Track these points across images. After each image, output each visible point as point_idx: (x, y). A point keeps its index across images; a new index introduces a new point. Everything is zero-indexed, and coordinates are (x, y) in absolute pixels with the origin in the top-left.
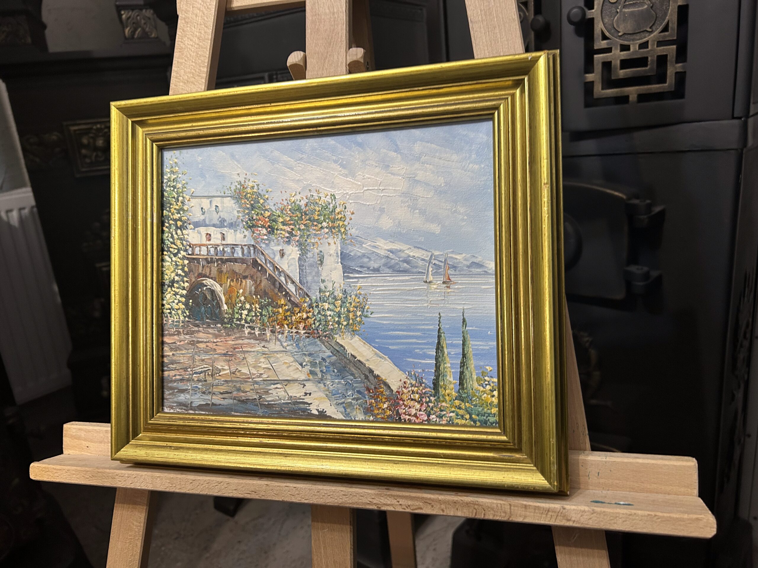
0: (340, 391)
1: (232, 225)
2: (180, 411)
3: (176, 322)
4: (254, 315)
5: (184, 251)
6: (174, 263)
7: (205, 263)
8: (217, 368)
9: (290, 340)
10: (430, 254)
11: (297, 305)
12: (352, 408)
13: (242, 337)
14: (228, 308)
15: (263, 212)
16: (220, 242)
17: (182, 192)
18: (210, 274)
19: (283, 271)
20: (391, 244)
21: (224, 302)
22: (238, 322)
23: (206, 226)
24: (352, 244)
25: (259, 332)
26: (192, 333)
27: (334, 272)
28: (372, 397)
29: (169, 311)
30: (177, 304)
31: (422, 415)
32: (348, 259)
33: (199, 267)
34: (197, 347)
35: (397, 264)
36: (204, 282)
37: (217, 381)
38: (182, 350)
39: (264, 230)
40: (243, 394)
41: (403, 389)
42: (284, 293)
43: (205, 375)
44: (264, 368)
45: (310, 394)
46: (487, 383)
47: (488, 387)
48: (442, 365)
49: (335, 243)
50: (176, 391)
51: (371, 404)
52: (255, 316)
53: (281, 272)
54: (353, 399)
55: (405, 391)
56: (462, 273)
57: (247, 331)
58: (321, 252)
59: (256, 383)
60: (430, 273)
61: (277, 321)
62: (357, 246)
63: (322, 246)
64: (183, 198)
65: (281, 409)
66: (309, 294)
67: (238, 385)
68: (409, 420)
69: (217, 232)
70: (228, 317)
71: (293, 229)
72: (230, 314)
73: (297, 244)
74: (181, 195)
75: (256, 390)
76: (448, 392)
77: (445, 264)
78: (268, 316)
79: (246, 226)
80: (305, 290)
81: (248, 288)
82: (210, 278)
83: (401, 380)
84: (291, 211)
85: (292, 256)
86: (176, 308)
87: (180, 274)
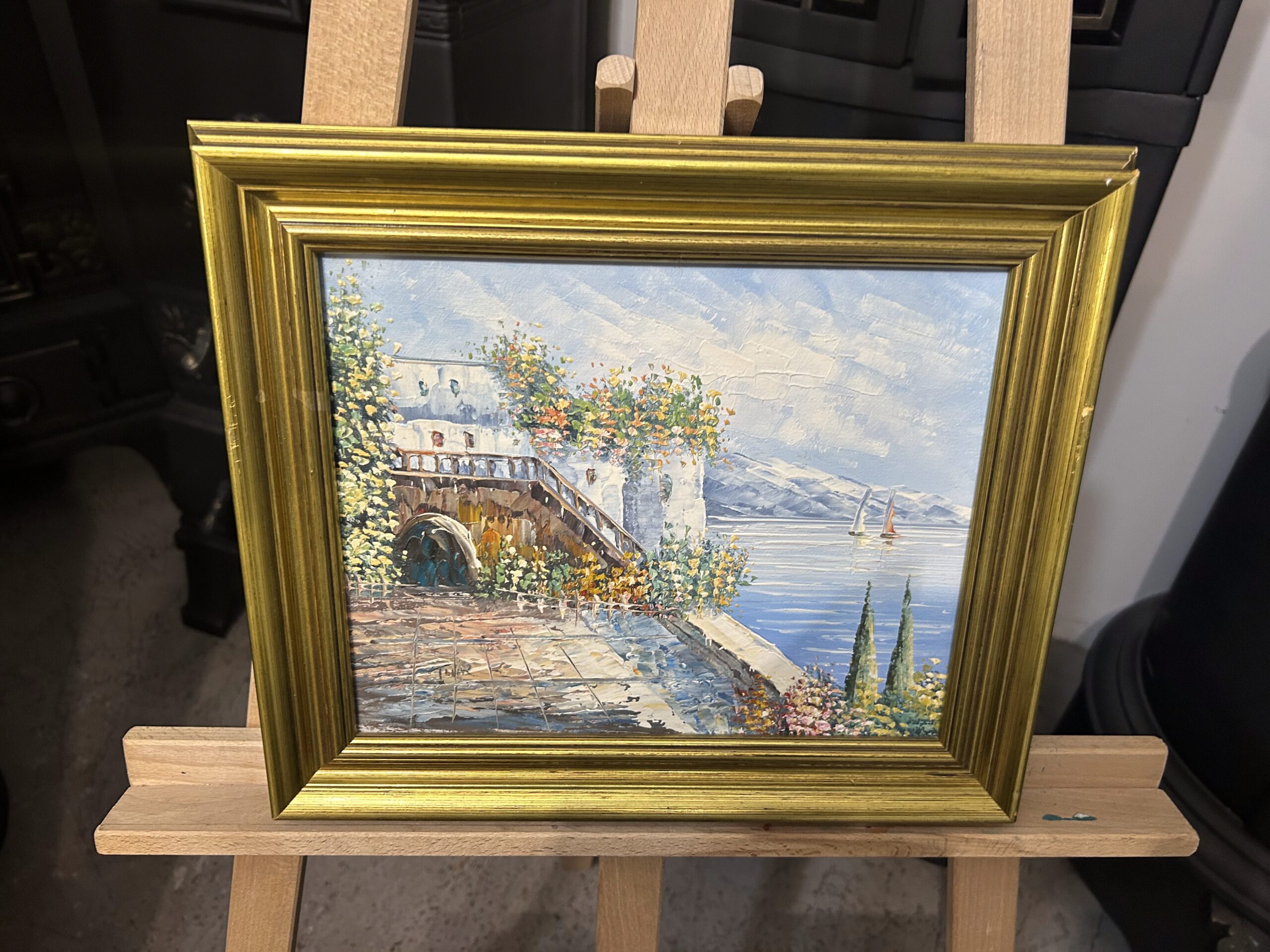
0: (690, 695)
1: (486, 420)
3: (376, 587)
4: (535, 577)
5: (385, 462)
6: (362, 484)
7: (431, 486)
8: (465, 662)
9: (604, 619)
10: (865, 490)
11: (617, 564)
12: (708, 717)
13: (512, 613)
14: (484, 566)
15: (554, 400)
16: (464, 449)
17: (372, 347)
18: (444, 506)
19: (593, 507)
20: (798, 469)
22: (504, 590)
23: (431, 417)
24: (725, 466)
25: (546, 606)
27: (690, 510)
28: (744, 703)
29: (359, 569)
30: (376, 557)
31: (822, 725)
32: (717, 492)
33: (418, 493)
34: (423, 629)
35: (806, 502)
36: (432, 519)
37: (465, 682)
38: (390, 634)
39: (557, 432)
40: (515, 701)
41: (797, 690)
42: (594, 543)
43: (440, 674)
44: (554, 662)
46: (929, 680)
47: (930, 686)
48: (863, 656)
49: (694, 463)
50: (382, 699)
51: (742, 712)
52: (537, 580)
53: (588, 508)
55: (800, 693)
56: (913, 522)
57: (521, 604)
58: (667, 476)
59: (541, 684)
60: (862, 520)
61: (579, 588)
62: (737, 469)
63: (669, 466)
64: (376, 359)
65: (586, 721)
66: (641, 546)
67: (505, 688)
68: (802, 732)
69: (456, 429)
70: (483, 580)
71: (614, 435)
72: (488, 576)
73: (621, 461)
74: (371, 353)
75: (540, 694)
76: (867, 693)
77: (889, 507)
78: (562, 580)
79: (518, 424)
80: (634, 538)
81: (524, 533)
82: (443, 513)
83: (793, 678)
84: (611, 402)
85: (612, 481)
86: (373, 563)
87: (379, 504)
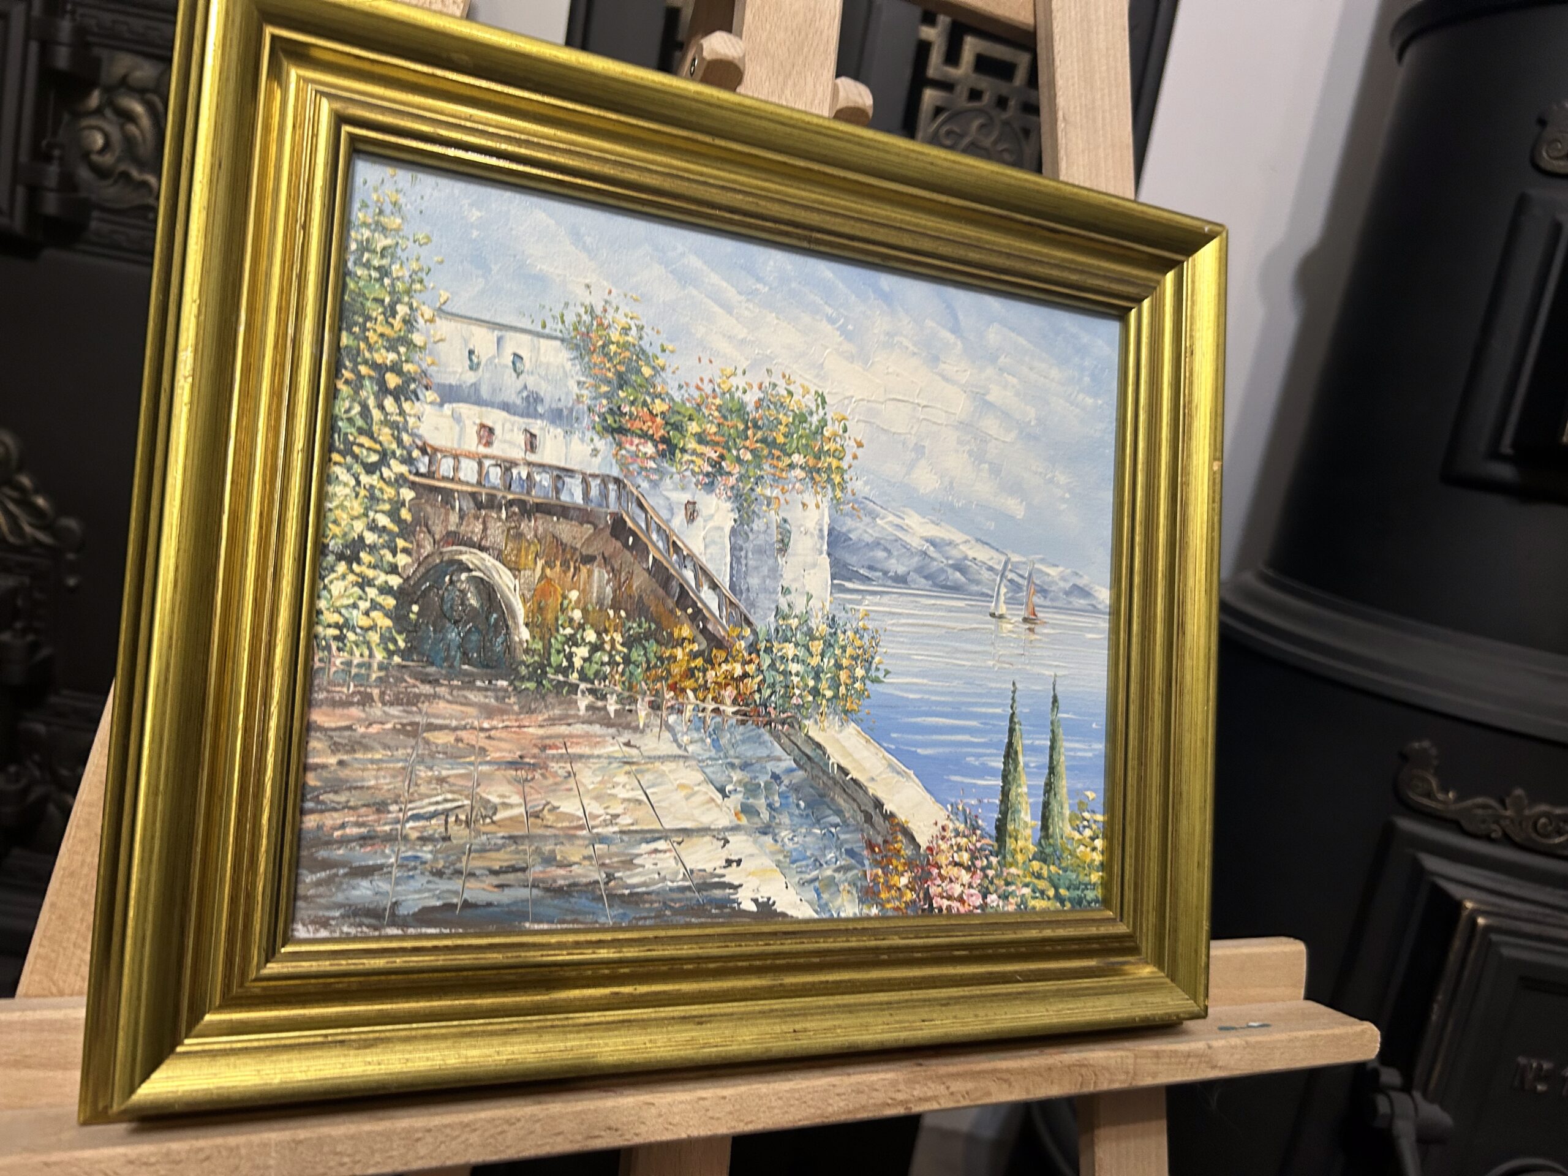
0: (808, 854)
1: (557, 416)
2: (353, 931)
3: (359, 666)
4: (606, 659)
5: (403, 462)
6: (363, 492)
7: (468, 505)
8: (488, 801)
9: (698, 730)
10: (1003, 559)
11: (720, 644)
12: (833, 889)
13: (567, 717)
14: (534, 637)
15: (648, 399)
16: (522, 455)
17: (408, 292)
18: (484, 536)
19: (691, 556)
20: (933, 526)
21: (521, 620)
22: (561, 678)
23: (479, 402)
24: (854, 514)
25: (618, 707)
26: (411, 700)
27: (812, 571)
28: (876, 863)
29: (337, 632)
30: (367, 613)
31: (972, 896)
32: (843, 548)
33: (447, 514)
34: (427, 742)
35: (942, 570)
36: (464, 558)
37: (484, 838)
39: (650, 444)
40: (562, 872)
41: (940, 842)
42: (690, 611)
43: (446, 822)
44: (624, 800)
45: (739, 862)
46: (1085, 823)
47: (1088, 833)
48: (1013, 788)
49: (818, 506)
50: (341, 872)
51: (874, 878)
52: (609, 663)
53: (688, 558)
54: (838, 870)
55: (944, 846)
56: (1055, 604)
57: (583, 702)
58: (785, 521)
59: (602, 839)
60: (1002, 598)
61: (666, 680)
62: (867, 519)
63: (788, 507)
64: (411, 309)
65: (665, 903)
66: (751, 619)
67: (547, 848)
68: (949, 908)
69: (513, 425)
70: (531, 661)
71: (722, 457)
72: (539, 655)
73: (729, 493)
74: (406, 299)
75: (600, 857)
77: (1028, 583)
78: (645, 665)
79: (599, 428)
80: (742, 607)
81: (595, 590)
82: (482, 549)
83: (936, 824)
84: (720, 412)
85: (717, 521)
86: (361, 623)
87: (384, 527)
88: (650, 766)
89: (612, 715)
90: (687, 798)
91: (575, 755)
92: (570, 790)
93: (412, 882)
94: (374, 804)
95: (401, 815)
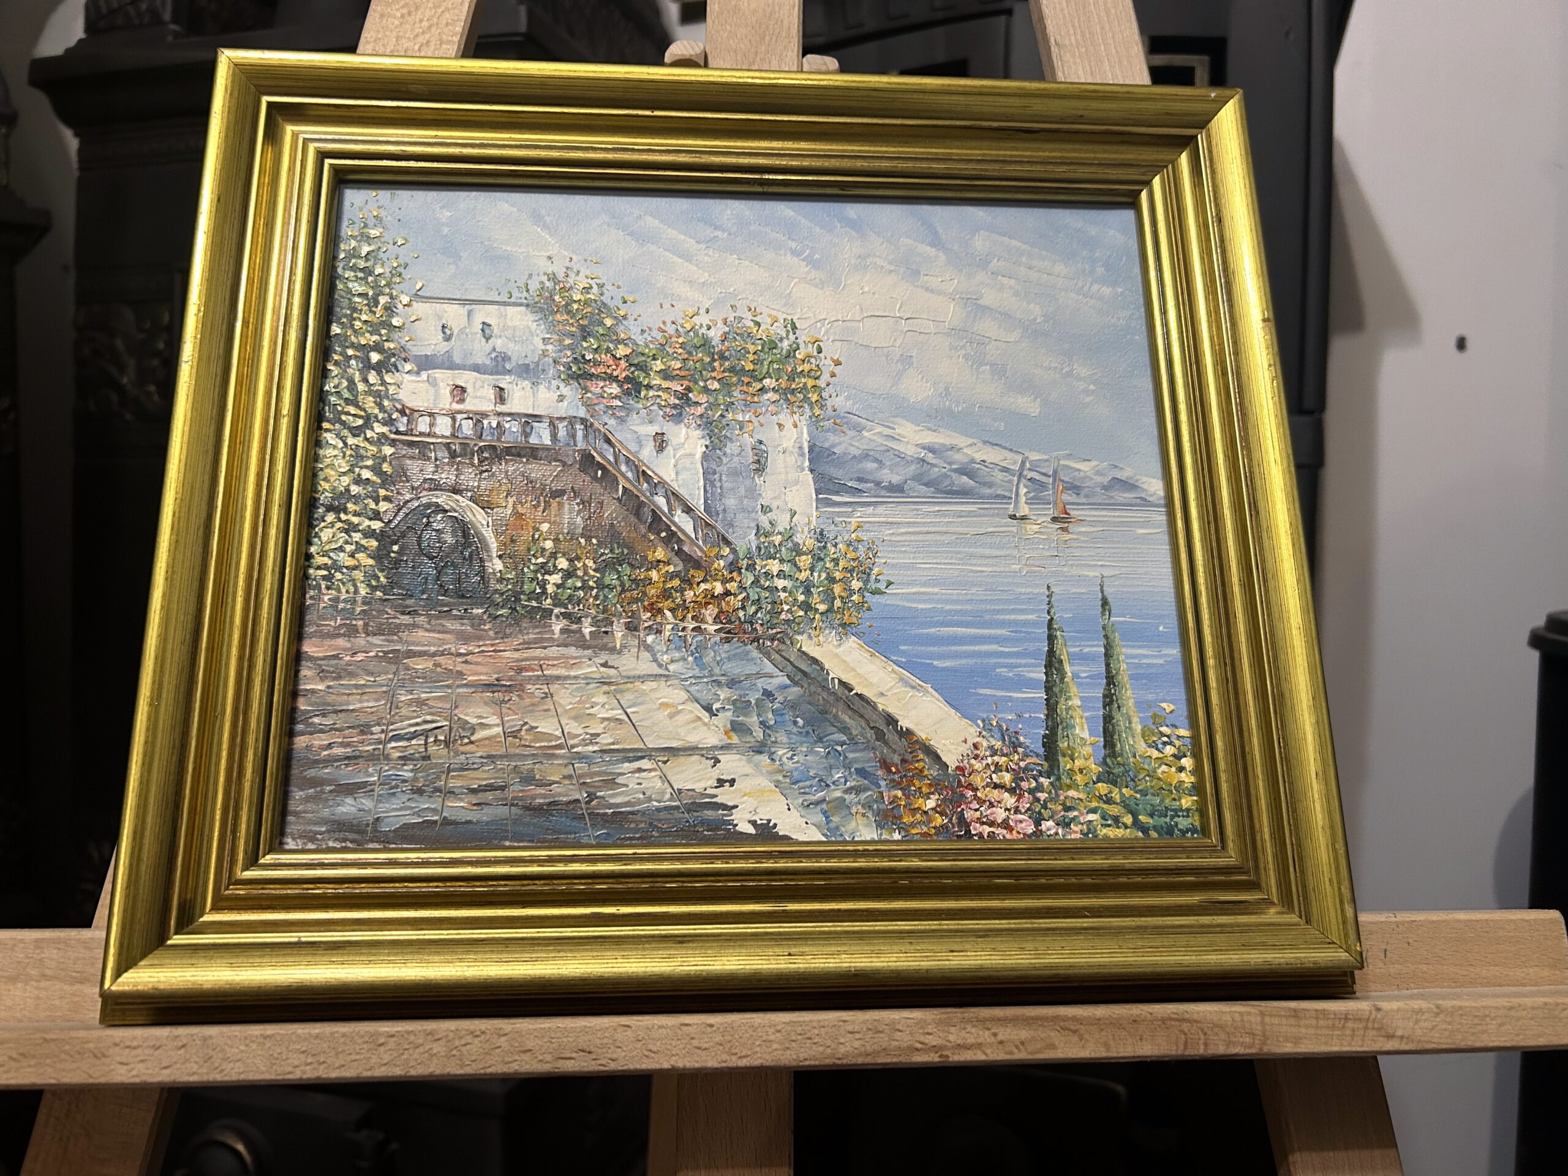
0: (812, 774)
1: (525, 372)
3: (345, 601)
4: (579, 584)
5: (385, 424)
6: (348, 453)
7: (443, 454)
8: (466, 722)
9: (678, 649)
10: (1019, 458)
11: (697, 564)
12: (845, 812)
13: (542, 640)
14: (507, 568)
15: (611, 345)
16: (492, 407)
17: (389, 286)
18: (458, 481)
19: (662, 483)
20: (930, 433)
21: (494, 552)
22: (534, 604)
23: (452, 366)
24: (837, 429)
25: (594, 629)
26: (392, 630)
27: (794, 488)
28: (894, 785)
29: (325, 573)
30: (352, 555)
31: (1021, 822)
32: (828, 462)
34: (407, 668)
35: (946, 476)
36: (439, 501)
37: (463, 757)
38: (357, 676)
39: (614, 385)
40: (541, 791)
41: (973, 761)
42: (663, 534)
43: (426, 744)
44: (604, 719)
45: (732, 782)
46: (1165, 739)
47: (1169, 750)
48: (1062, 701)
49: (796, 426)
50: (328, 789)
51: (894, 801)
52: (582, 588)
53: (659, 485)
54: (848, 791)
55: (978, 766)
56: (1091, 501)
57: (557, 626)
58: (761, 442)
59: (580, 757)
60: (1023, 499)
61: (642, 601)
62: (851, 433)
63: (762, 429)
64: (392, 298)
66: (730, 538)
67: (526, 767)
68: (992, 835)
69: (483, 382)
70: (503, 589)
71: (689, 389)
72: (512, 583)
73: (698, 422)
74: (387, 290)
75: (579, 776)
76: (1078, 763)
77: (1054, 481)
78: (619, 589)
79: (564, 376)
80: (719, 526)
81: (566, 521)
82: (456, 492)
83: (965, 741)
84: (684, 349)
85: (687, 449)
86: (347, 564)
87: (367, 479)
88: (629, 686)
89: (588, 637)
90: (671, 716)
91: (551, 676)
92: (548, 710)
93: (394, 800)
94: (358, 726)
95: (383, 736)
